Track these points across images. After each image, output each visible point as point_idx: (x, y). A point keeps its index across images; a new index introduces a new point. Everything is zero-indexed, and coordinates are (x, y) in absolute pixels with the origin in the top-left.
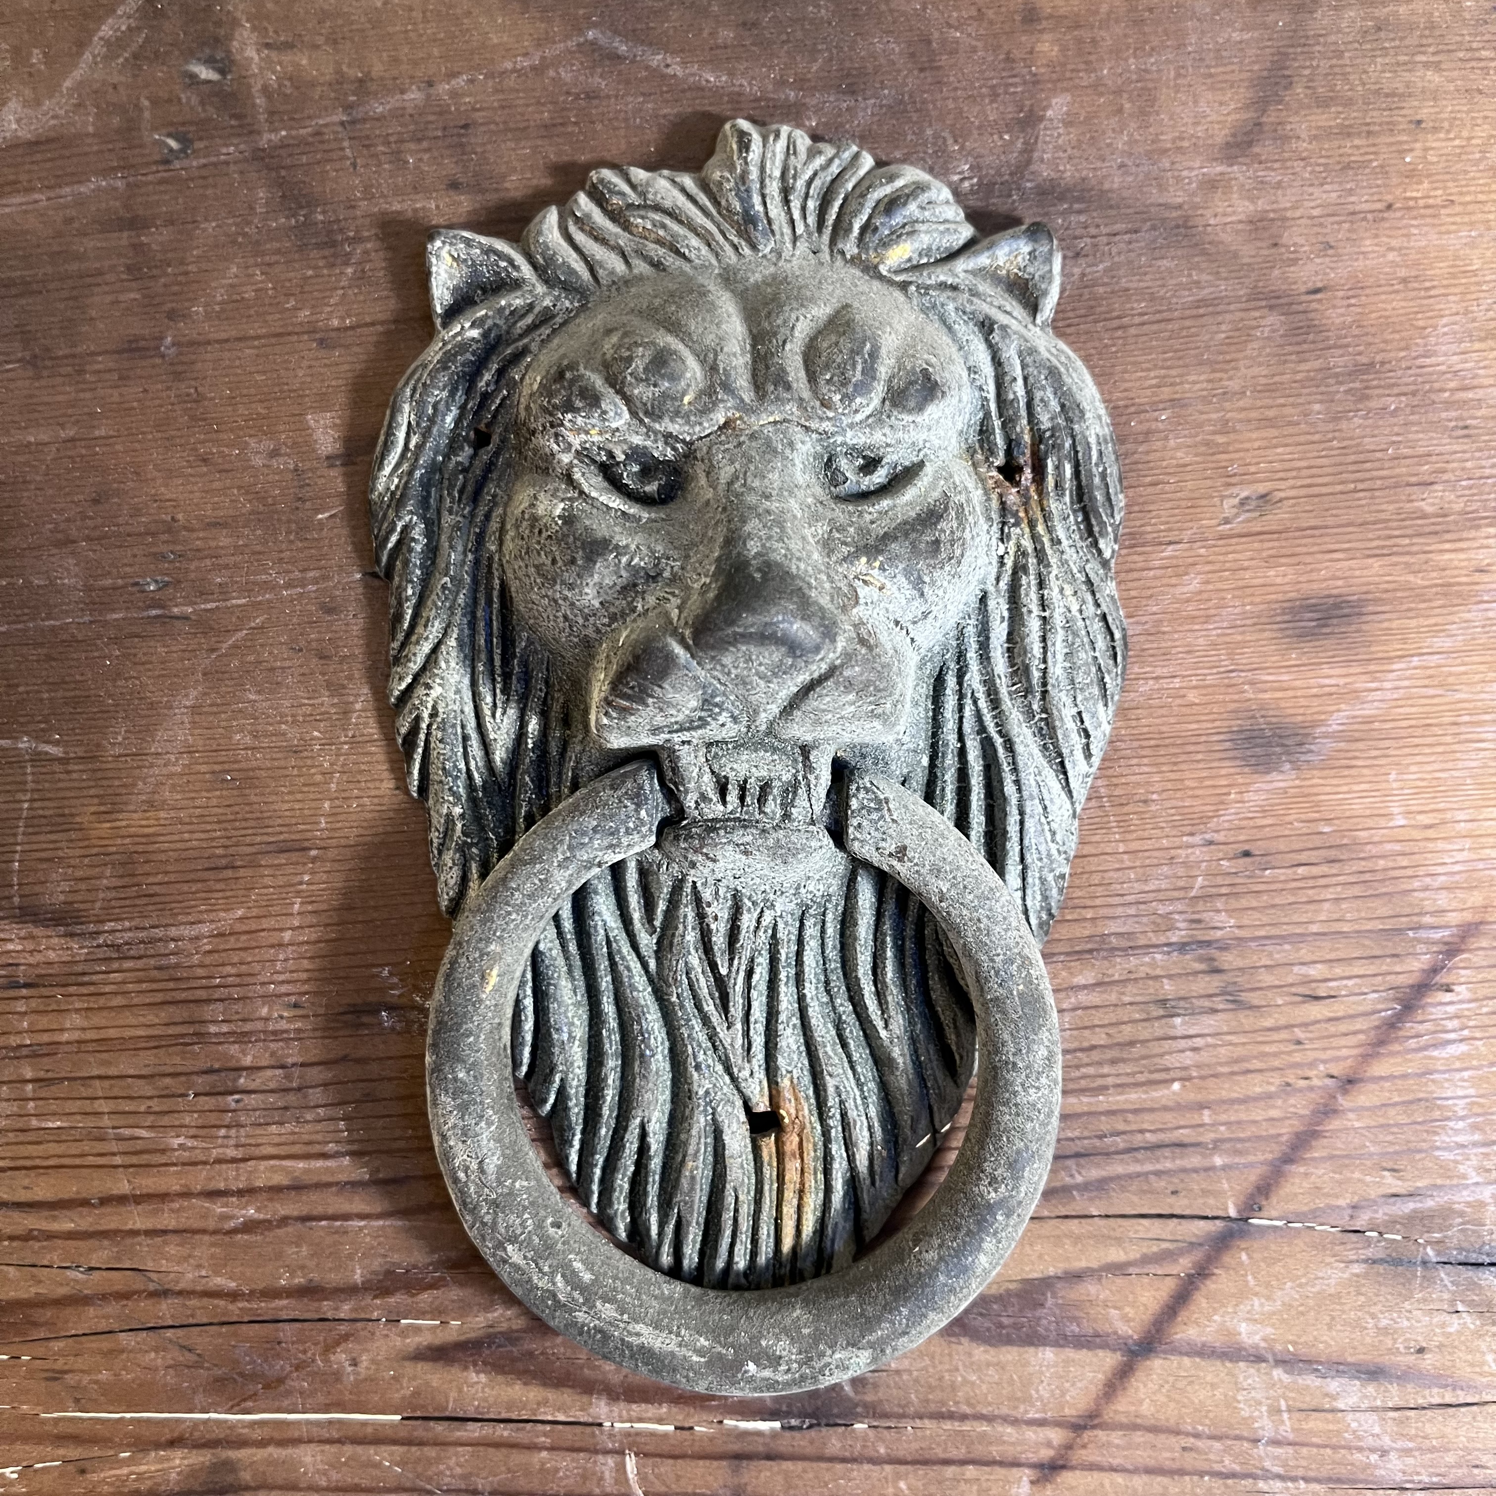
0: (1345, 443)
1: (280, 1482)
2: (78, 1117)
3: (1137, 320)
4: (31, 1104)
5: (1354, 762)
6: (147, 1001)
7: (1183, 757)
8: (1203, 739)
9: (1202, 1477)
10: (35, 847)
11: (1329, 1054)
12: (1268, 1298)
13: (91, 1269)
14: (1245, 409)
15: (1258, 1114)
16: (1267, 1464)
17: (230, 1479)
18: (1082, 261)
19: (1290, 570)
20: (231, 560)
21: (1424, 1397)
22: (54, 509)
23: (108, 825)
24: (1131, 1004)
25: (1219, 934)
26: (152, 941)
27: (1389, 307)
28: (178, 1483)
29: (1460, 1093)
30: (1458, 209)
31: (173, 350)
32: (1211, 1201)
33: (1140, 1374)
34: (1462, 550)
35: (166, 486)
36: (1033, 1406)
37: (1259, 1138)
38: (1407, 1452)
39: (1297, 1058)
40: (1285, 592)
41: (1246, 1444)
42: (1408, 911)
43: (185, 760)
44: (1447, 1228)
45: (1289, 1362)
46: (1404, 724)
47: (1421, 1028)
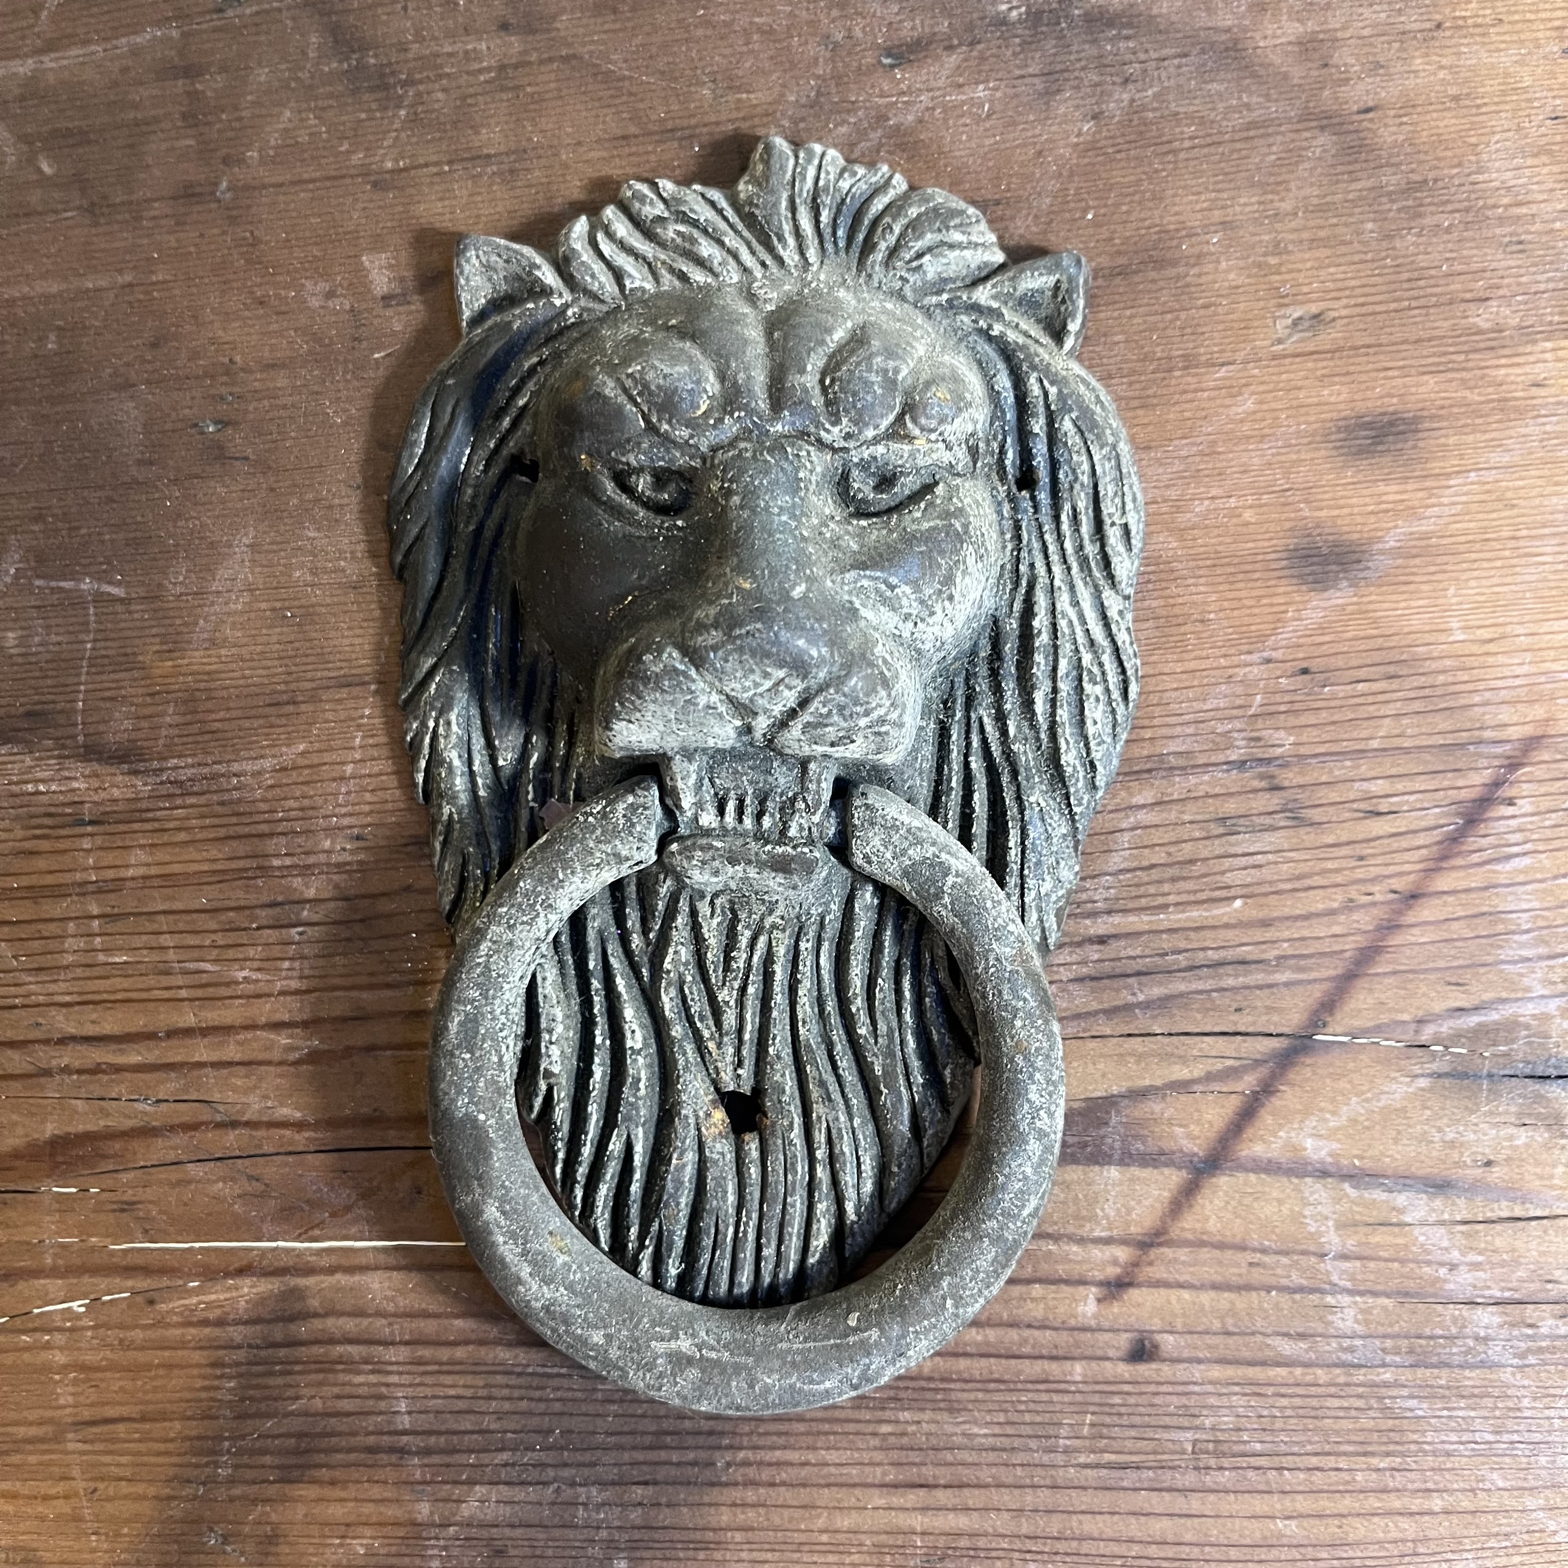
0: (1400, 261)
1: (348, 1308)
2: (145, 952)
3: (1187, 144)
4: (98, 940)
5: (1412, 578)
6: (211, 836)
7: (1241, 576)
8: (1260, 557)
9: (1269, 1292)
10: (98, 686)
11: (1392, 869)
12: (1333, 1113)
13: (158, 1101)
14: (1296, 230)
15: (1320, 929)
16: (1335, 1278)
17: (298, 1306)
18: (1131, 86)
19: (1345, 389)
20: (288, 401)
21: (1492, 1210)
22: (114, 355)
23: (170, 663)
24: (1191, 822)
25: (1278, 751)
26: (215, 777)
27: (1441, 124)
28: (246, 1310)
29: (1525, 906)
30: (1507, 27)
31: (228, 195)
32: (1275, 1018)
33: (1206, 1191)
34: (1518, 365)
35: (224, 329)
36: (1098, 1223)
37: (1323, 954)
38: (1476, 1266)
39: (1360, 874)
40: (1340, 411)
41: (1313, 1259)
42: (1468, 725)
43: (246, 597)
44: (1513, 1041)
45: (1355, 1177)
46: (1462, 539)
47: (1484, 842)
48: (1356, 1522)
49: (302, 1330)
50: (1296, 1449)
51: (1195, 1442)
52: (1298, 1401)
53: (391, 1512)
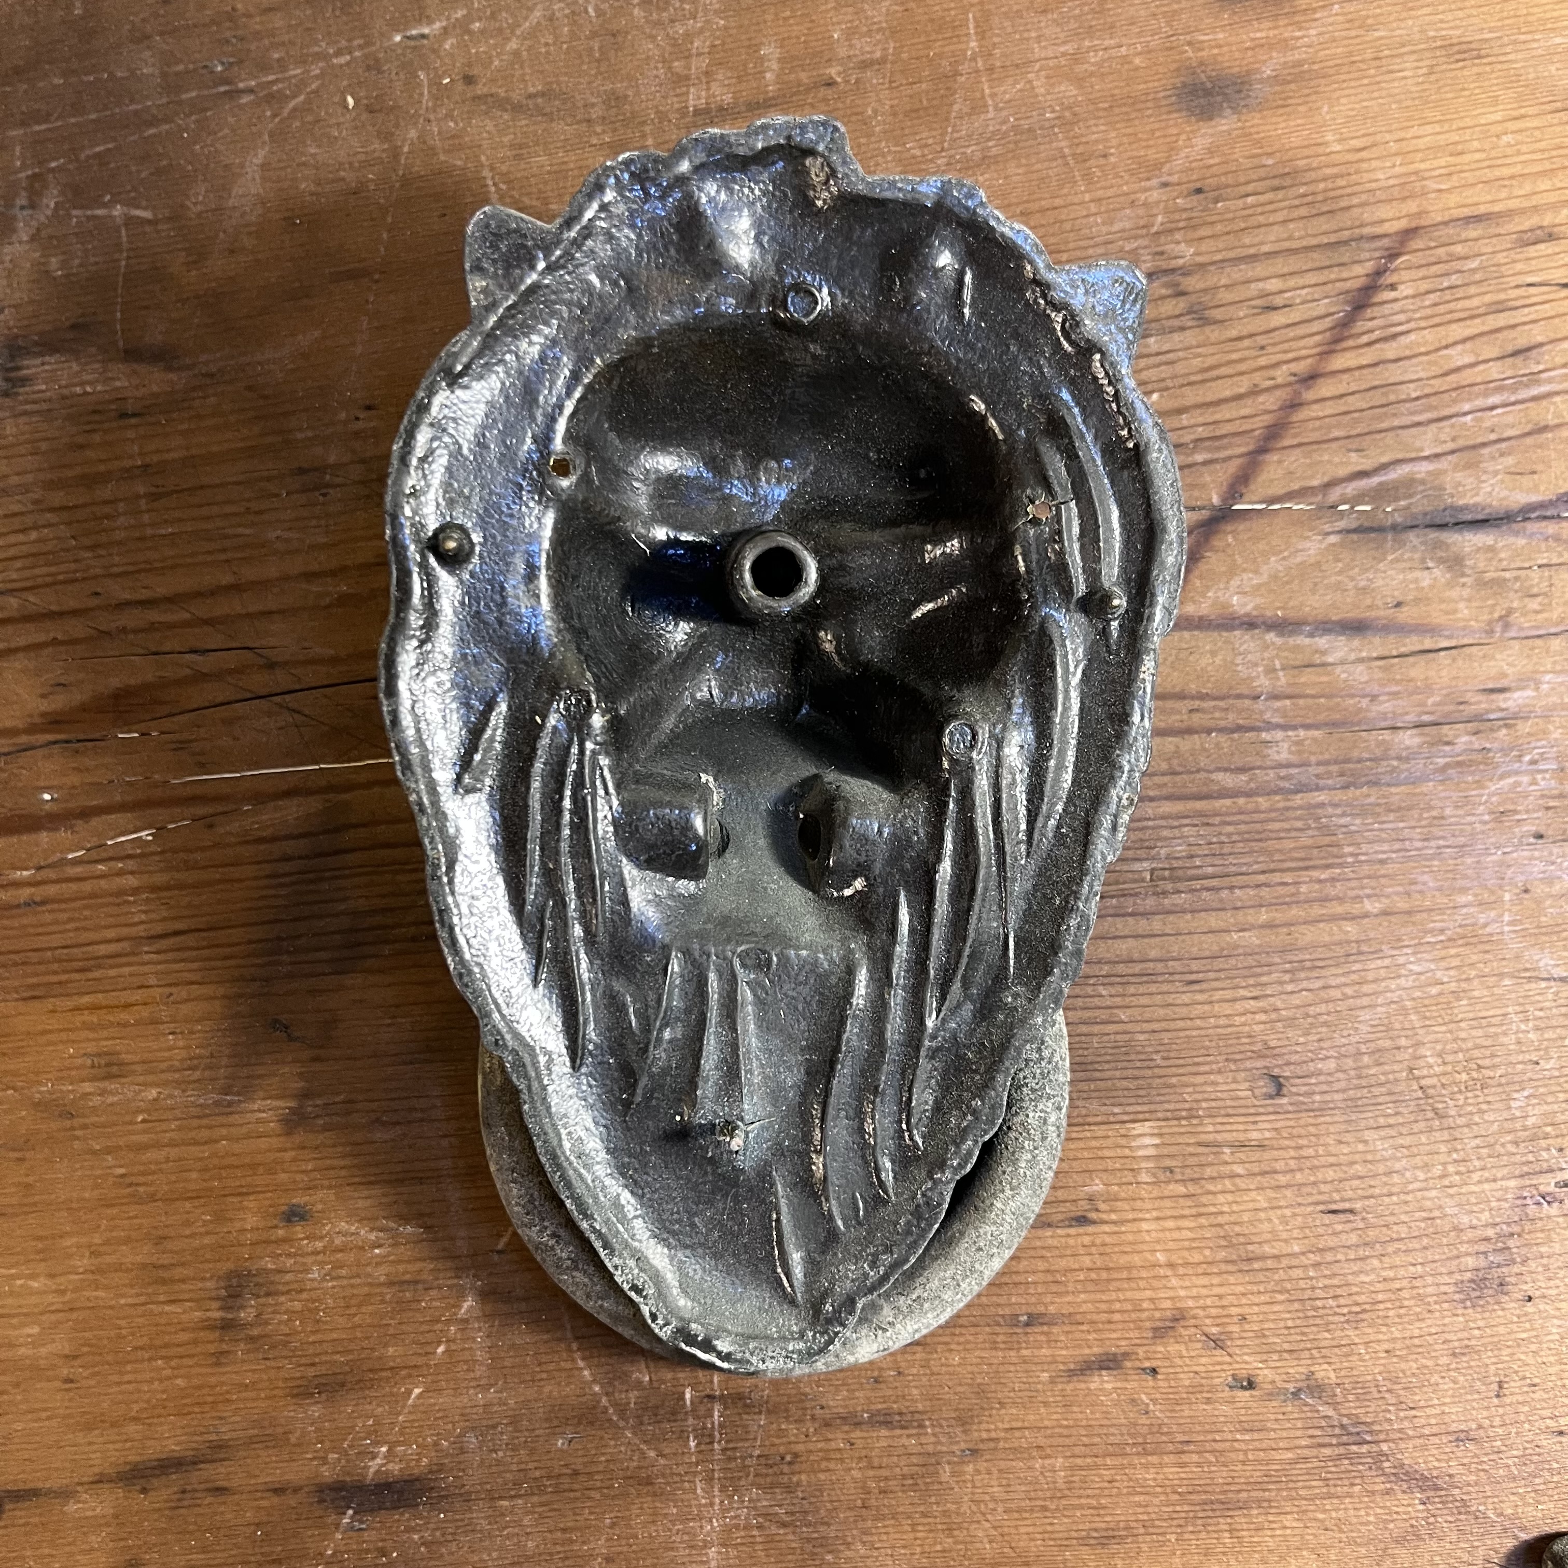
1: (386, 817)
2: (188, 523)
4: (146, 516)
5: (1290, 101)
6: (242, 418)
7: (1135, 114)
8: (1150, 96)
9: (1209, 734)
10: (133, 298)
11: (1290, 356)
12: (1256, 572)
13: (209, 651)
16: (1267, 716)
17: (344, 819)
21: (1405, 646)
22: (132, 14)
23: (196, 272)
25: (1181, 262)
26: (241, 366)
28: (296, 825)
29: (1413, 377)
32: (1196, 493)
37: (1234, 435)
38: (1395, 694)
39: (1263, 361)
41: (1247, 702)
42: (1350, 224)
43: (258, 209)
44: (1411, 496)
45: (1278, 626)
46: (1331, 63)
47: (1370, 324)
48: (1302, 928)
49: (346, 839)
50: (1244, 869)
51: (1153, 871)
52: (1243, 827)
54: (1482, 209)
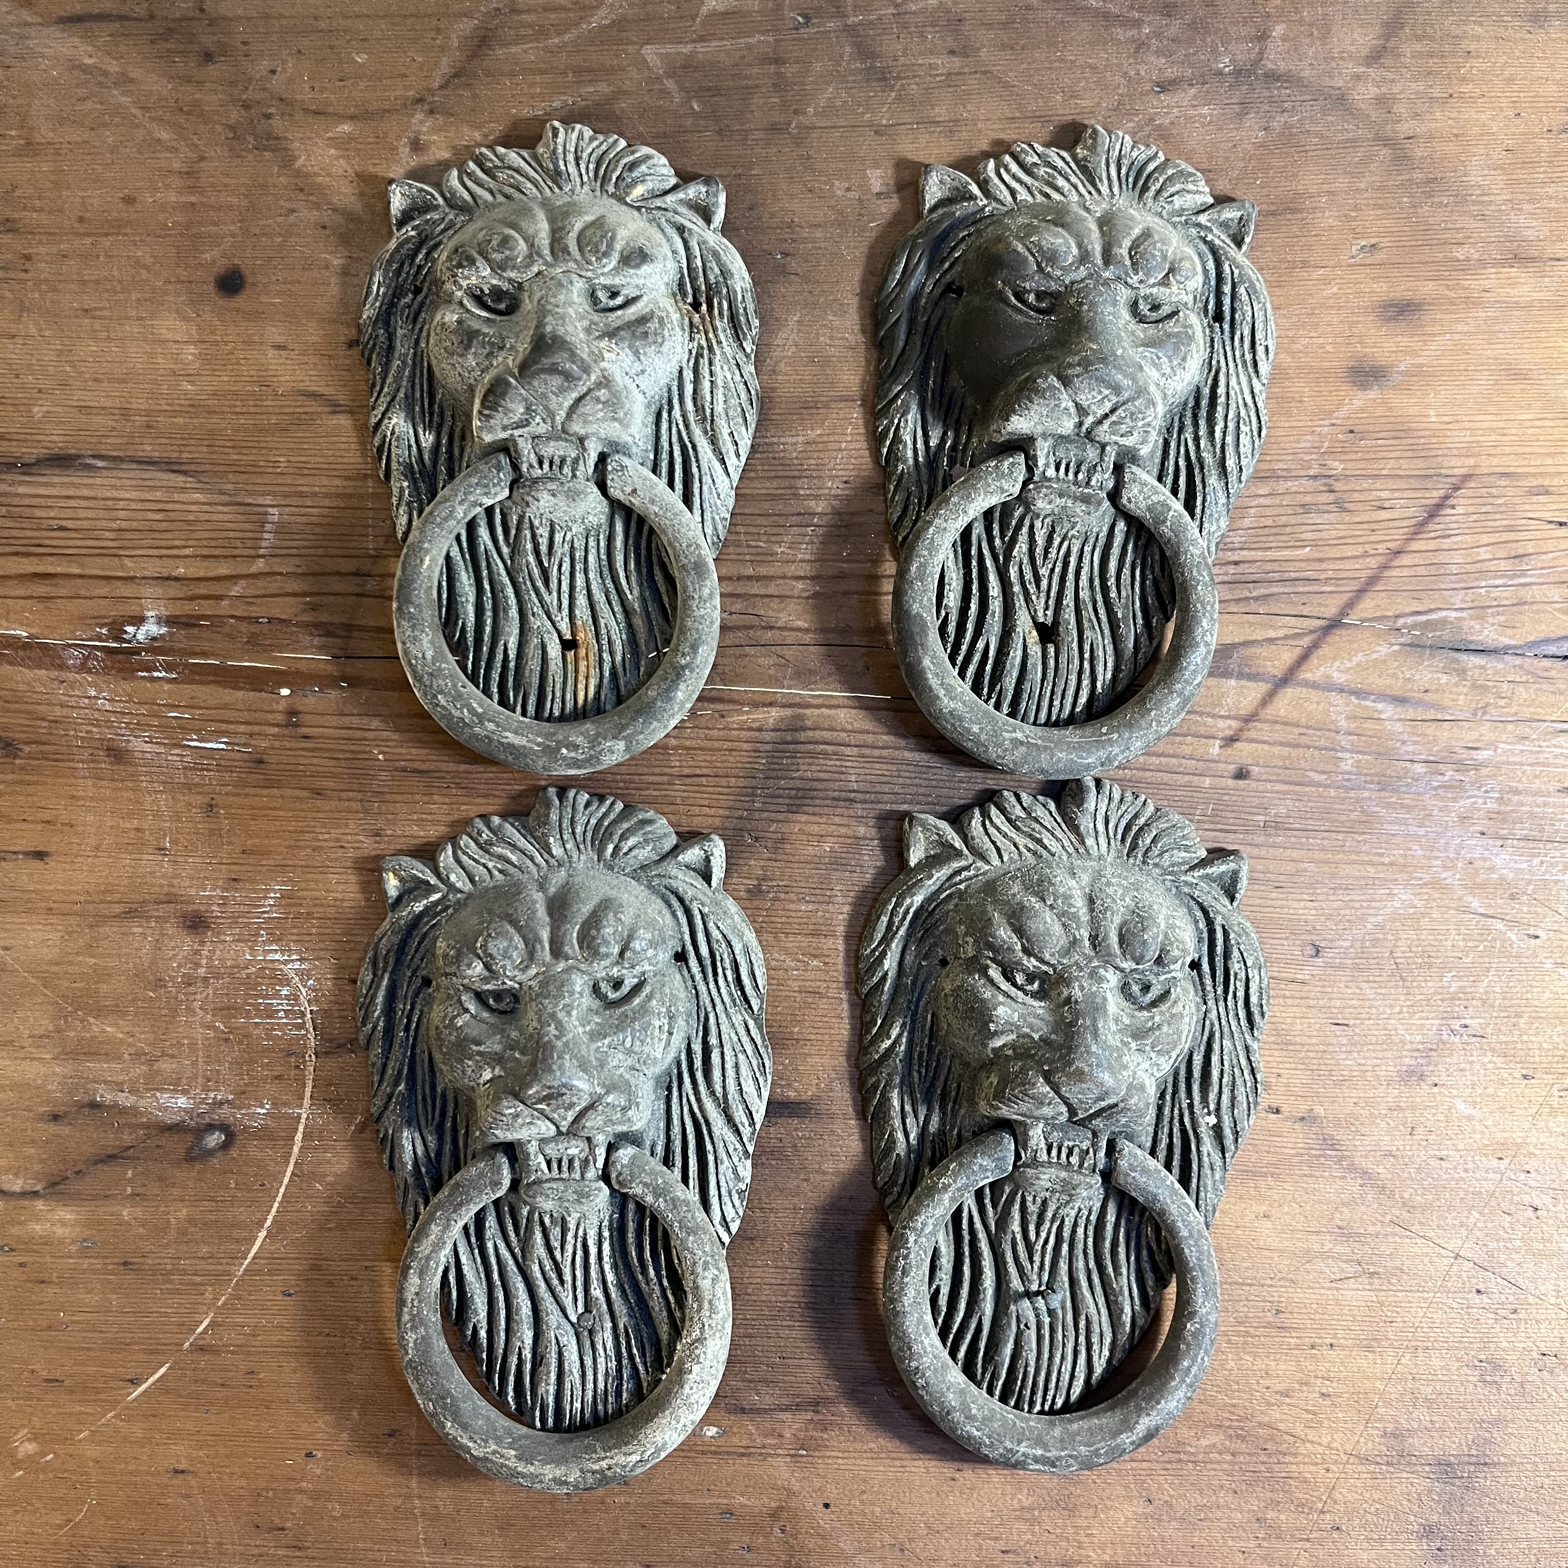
0: (1419, 220)
1: (827, 726)
3: (1312, 148)
5: (1412, 387)
7: (1323, 379)
8: (1334, 370)
9: (1309, 749)
11: (1389, 538)
12: (1350, 660)
14: (1366, 199)
15: (1349, 565)
16: (1343, 743)
17: (800, 724)
18: (1285, 114)
19: (1385, 285)
20: (822, 245)
21: (1426, 715)
24: (1287, 505)
25: (1335, 472)
27: (1447, 149)
28: (773, 724)
29: (1456, 561)
30: (1487, 100)
31: (796, 131)
32: (1323, 609)
33: (1280, 695)
34: (1476, 279)
35: (789, 203)
36: (1223, 708)
37: (1349, 578)
38: (1415, 743)
39: (1372, 539)
40: (1382, 297)
41: (1333, 734)
42: (1435, 466)
43: (794, 349)
44: (1444, 630)
45: (1357, 693)
46: (1440, 369)
47: (1437, 527)
48: (1344, 866)
49: (802, 736)
50: (1316, 828)
51: (1265, 822)
52: (1319, 804)
53: (843, 830)
54: (1512, 470)
